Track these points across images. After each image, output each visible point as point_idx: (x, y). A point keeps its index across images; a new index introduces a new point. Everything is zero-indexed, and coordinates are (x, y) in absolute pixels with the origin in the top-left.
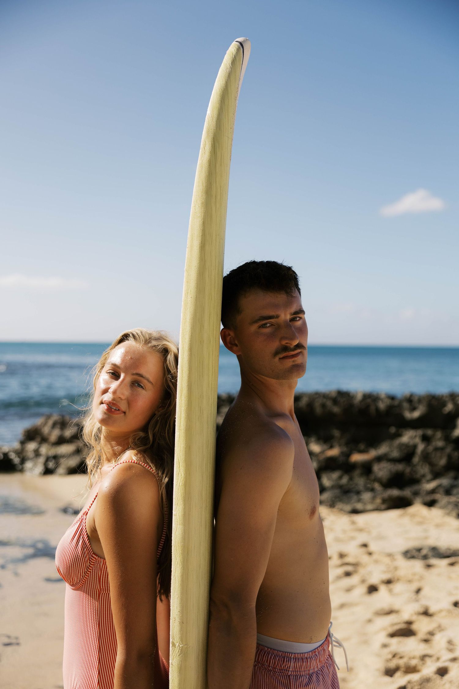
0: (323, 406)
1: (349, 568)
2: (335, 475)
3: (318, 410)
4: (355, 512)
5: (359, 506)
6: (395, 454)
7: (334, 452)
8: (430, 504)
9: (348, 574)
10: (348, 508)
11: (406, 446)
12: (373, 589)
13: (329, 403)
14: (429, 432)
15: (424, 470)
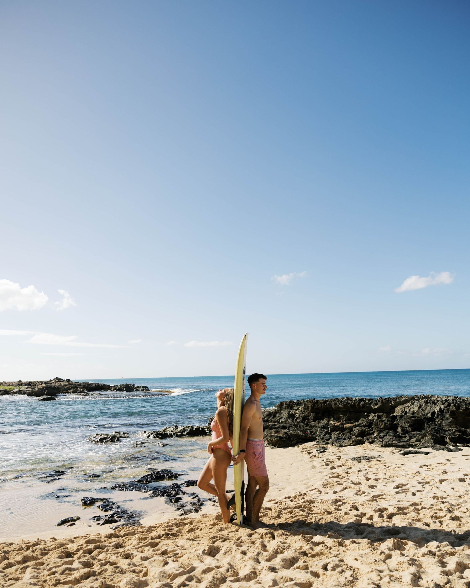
0: (336, 404)
1: (328, 463)
2: (337, 433)
3: (333, 406)
4: (341, 446)
5: (343, 444)
6: (364, 424)
7: (338, 424)
8: (371, 443)
9: (327, 465)
10: (338, 445)
11: (371, 420)
12: (333, 468)
13: (338, 403)
14: (380, 414)
15: (375, 430)
